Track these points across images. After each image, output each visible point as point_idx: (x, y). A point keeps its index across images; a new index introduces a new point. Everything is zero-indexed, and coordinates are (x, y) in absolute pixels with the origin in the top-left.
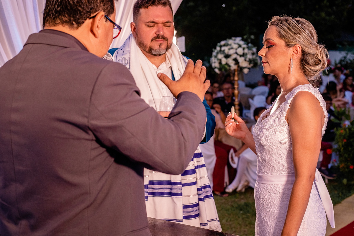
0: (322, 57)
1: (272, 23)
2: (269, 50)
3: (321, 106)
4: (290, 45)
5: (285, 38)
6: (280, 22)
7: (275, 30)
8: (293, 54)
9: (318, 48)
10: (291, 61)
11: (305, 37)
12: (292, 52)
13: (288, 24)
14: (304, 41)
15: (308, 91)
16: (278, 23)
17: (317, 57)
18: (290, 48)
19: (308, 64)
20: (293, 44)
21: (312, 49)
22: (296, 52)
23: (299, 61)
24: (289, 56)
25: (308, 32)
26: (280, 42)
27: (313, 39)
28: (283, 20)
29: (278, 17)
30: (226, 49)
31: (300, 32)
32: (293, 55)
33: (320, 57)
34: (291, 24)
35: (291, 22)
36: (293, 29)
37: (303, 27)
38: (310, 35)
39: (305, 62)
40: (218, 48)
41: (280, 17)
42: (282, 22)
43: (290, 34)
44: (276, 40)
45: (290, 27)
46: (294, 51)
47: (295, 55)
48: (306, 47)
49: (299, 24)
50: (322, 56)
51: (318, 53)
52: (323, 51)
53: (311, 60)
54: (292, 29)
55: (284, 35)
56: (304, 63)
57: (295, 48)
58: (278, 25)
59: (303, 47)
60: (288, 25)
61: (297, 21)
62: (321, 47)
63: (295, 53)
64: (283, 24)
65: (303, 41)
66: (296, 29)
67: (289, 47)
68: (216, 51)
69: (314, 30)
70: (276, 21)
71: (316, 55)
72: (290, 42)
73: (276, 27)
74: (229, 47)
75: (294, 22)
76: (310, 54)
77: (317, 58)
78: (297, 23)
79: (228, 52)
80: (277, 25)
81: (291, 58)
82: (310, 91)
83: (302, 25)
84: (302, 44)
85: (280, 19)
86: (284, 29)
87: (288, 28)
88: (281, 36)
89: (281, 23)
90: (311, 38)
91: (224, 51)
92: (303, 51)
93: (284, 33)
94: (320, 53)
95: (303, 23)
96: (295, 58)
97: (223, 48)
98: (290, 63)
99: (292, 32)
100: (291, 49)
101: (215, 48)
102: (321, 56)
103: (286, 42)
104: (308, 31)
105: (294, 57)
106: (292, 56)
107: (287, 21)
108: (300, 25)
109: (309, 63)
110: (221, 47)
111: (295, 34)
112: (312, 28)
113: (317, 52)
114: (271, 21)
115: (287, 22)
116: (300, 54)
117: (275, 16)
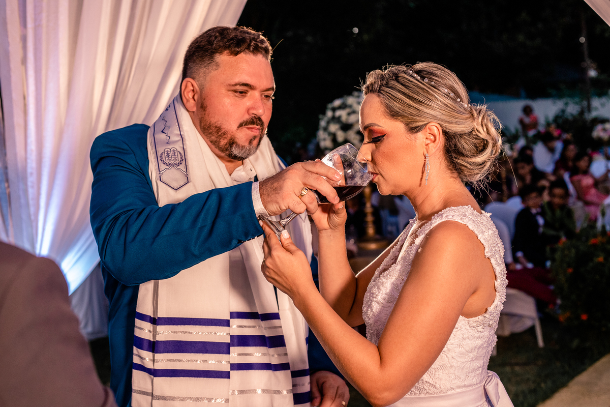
0: (488, 133)
1: (368, 87)
2: (376, 147)
3: (488, 255)
4: (417, 127)
5: (403, 116)
6: (385, 83)
7: (379, 104)
8: (427, 143)
9: (475, 114)
10: (425, 158)
11: (443, 103)
12: (425, 140)
13: (402, 84)
14: (444, 112)
15: (460, 221)
16: (381, 86)
17: (477, 135)
18: (418, 134)
19: (462, 155)
20: (421, 124)
21: (462, 124)
22: (432, 137)
23: (442, 153)
24: (421, 150)
25: (446, 90)
26: (394, 128)
27: (460, 101)
28: (390, 78)
29: (378, 71)
30: (343, 114)
31: (430, 94)
32: (427, 145)
33: (483, 135)
34: (407, 84)
35: (407, 79)
36: (414, 93)
37: (433, 83)
38: (452, 95)
39: (455, 152)
40: (329, 114)
41: (381, 70)
42: (387, 83)
43: (410, 106)
44: (385, 124)
45: (407, 91)
46: (429, 137)
47: (431, 145)
48: (449, 122)
49: (423, 78)
50: (487, 129)
51: (477, 127)
52: (487, 119)
53: (466, 145)
54: (411, 94)
55: (398, 110)
56: (454, 155)
57: (428, 131)
58: (382, 92)
59: (444, 124)
60: (401, 86)
61: (419, 72)
62: (480, 112)
63: (431, 140)
64: (392, 88)
65: (441, 111)
66: (421, 91)
67: (415, 133)
68: (326, 119)
69: (458, 81)
70: (375, 82)
71: (474, 133)
72: (416, 122)
73: (379, 96)
74: (348, 110)
75: (412, 76)
76: (461, 135)
77: (477, 138)
78: (419, 78)
79: (347, 119)
80: (379, 92)
81: (426, 153)
82: (463, 223)
83: (431, 80)
84: (440, 119)
85: (382, 75)
86: (395, 99)
87: (404, 94)
88: (394, 114)
89: (387, 85)
90: (454, 100)
91: (339, 117)
92: (446, 133)
93: (397, 106)
94: (482, 126)
95: (432, 74)
96: (434, 150)
97: (338, 113)
98: (425, 163)
99: (413, 101)
100: (420, 135)
101: (324, 113)
102: (485, 130)
103: (407, 125)
104: (447, 88)
105: (430, 150)
106: (426, 149)
107: (396, 77)
108: (426, 80)
109: (464, 152)
110: (334, 110)
111: (420, 102)
112: (452, 80)
113: (475, 124)
114: (364, 84)
115: (398, 81)
116: (441, 140)
117: (371, 73)
